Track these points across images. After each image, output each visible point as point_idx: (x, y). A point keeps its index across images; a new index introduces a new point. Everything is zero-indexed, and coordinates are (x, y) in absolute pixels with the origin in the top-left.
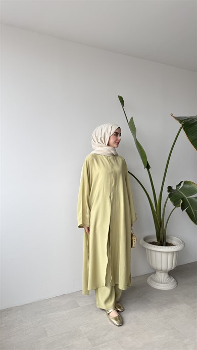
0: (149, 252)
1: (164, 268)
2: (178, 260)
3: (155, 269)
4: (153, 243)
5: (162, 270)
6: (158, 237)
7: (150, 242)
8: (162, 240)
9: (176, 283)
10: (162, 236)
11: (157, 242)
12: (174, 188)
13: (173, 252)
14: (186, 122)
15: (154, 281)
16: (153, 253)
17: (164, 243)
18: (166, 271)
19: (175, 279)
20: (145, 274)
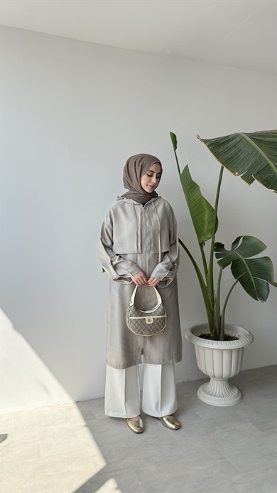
6: (212, 327)
10: (217, 325)
13: (232, 350)
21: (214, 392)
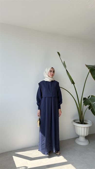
0: (76, 127)
1: (83, 135)
2: (90, 131)
3: (78, 135)
4: (78, 123)
5: (82, 136)
6: (80, 120)
7: (76, 122)
8: (82, 122)
9: (89, 142)
10: (82, 119)
11: (79, 122)
12: (87, 98)
13: (87, 127)
14: (91, 69)
15: (78, 141)
16: (78, 128)
17: (83, 123)
18: (84, 136)
19: (88, 140)
20: (74, 137)
21: (81, 141)
